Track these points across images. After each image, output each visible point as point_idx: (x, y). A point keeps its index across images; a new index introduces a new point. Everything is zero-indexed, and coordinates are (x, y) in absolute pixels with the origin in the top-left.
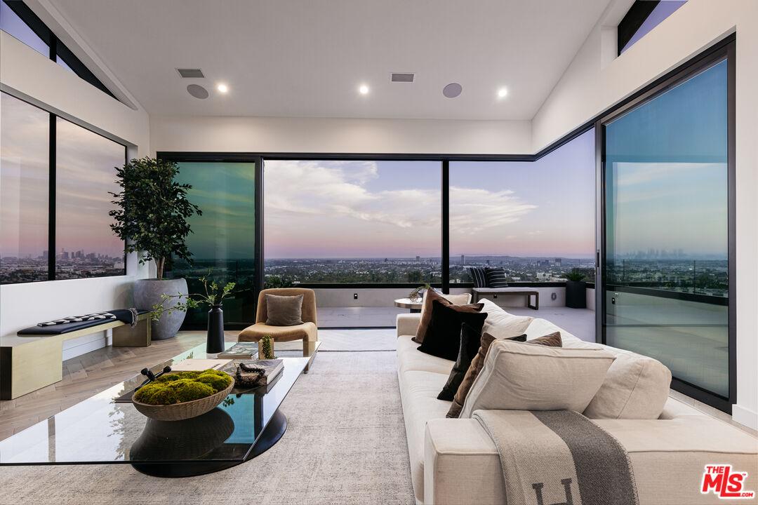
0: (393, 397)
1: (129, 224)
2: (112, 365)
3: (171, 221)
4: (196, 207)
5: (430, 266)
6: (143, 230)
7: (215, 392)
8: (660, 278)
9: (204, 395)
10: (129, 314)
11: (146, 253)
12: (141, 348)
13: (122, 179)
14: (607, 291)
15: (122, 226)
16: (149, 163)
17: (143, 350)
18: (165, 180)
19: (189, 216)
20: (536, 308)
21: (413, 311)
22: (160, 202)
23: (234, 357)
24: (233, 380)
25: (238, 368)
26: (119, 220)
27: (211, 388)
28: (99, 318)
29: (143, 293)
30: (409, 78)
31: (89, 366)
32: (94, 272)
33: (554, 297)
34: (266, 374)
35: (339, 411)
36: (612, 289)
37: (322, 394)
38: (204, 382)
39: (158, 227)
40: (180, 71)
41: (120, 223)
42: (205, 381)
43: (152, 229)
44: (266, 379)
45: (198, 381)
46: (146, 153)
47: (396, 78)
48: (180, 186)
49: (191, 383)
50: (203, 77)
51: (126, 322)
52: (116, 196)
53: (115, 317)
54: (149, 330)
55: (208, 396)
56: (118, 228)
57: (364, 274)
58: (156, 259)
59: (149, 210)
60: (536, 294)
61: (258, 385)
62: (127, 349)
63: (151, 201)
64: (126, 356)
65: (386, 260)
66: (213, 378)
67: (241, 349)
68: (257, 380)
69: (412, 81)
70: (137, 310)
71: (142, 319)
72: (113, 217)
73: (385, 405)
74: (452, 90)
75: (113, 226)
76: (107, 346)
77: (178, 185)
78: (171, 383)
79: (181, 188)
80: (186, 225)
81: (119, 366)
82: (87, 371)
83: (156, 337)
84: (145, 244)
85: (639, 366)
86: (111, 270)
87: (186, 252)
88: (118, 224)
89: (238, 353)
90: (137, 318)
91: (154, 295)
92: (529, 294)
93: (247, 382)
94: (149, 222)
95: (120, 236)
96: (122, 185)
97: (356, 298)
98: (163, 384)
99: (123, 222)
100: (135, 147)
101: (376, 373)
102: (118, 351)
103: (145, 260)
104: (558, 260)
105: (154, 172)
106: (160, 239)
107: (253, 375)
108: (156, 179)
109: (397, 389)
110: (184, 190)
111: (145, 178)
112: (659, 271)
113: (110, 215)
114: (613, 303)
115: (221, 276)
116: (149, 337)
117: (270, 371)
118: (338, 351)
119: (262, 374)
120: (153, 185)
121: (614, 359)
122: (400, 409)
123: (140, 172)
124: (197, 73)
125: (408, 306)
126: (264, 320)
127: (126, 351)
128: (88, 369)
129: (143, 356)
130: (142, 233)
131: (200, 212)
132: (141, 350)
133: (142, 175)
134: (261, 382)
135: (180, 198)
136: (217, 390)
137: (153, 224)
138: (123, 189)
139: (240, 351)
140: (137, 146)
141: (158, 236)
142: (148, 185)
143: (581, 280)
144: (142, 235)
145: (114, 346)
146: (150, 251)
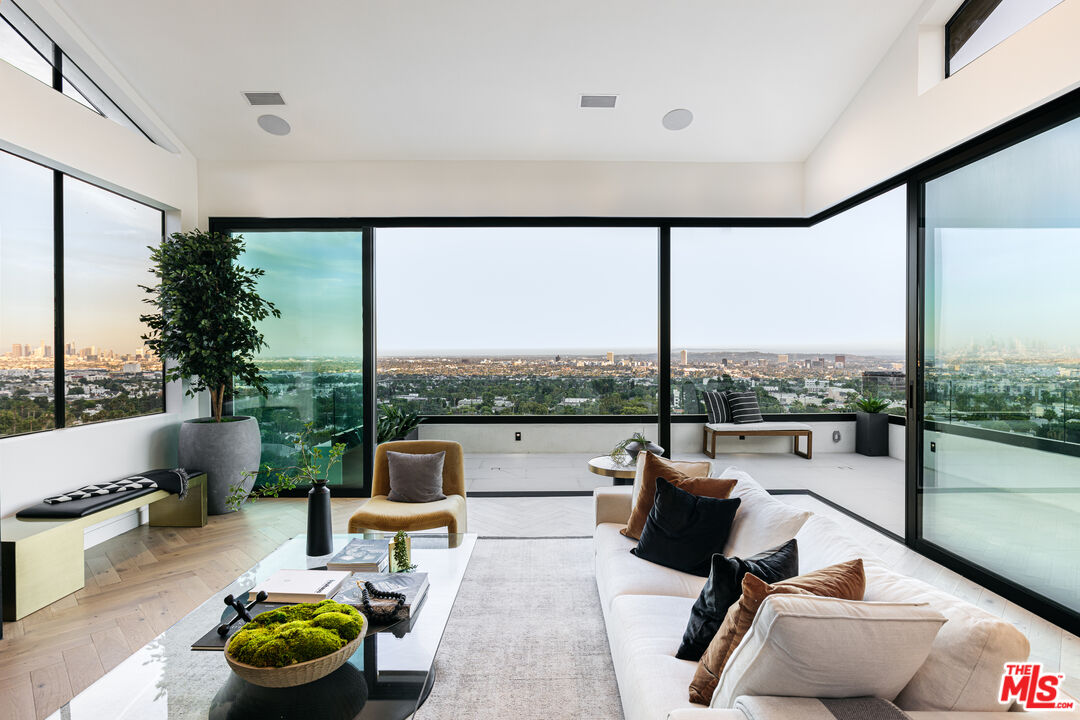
0: (592, 624)
1: (169, 334)
2: (153, 559)
3: (234, 330)
4: (271, 305)
5: (630, 369)
6: (192, 346)
7: (343, 644)
8: (1007, 388)
9: (328, 650)
10: (176, 478)
11: (195, 378)
12: (193, 530)
13: (158, 264)
14: (925, 431)
15: (158, 337)
16: (200, 239)
17: (196, 533)
18: (224, 263)
19: (261, 319)
20: (807, 456)
21: (619, 482)
22: (217, 298)
23: (354, 568)
24: (363, 618)
25: (364, 592)
26: (154, 327)
27: (337, 638)
28: (132, 488)
29: (194, 443)
30: (608, 102)
31: (121, 561)
32: (92, 379)
33: (836, 437)
34: (406, 603)
35: (512, 649)
36: (932, 427)
37: (481, 617)
38: (326, 627)
39: (215, 340)
40: (249, 96)
41: (156, 332)
42: (328, 625)
43: (206, 343)
44: (409, 610)
45: (316, 624)
46: (193, 221)
47: (587, 101)
48: (247, 272)
49: (308, 630)
50: (283, 103)
51: (171, 492)
52: (149, 291)
53: (155, 485)
54: (204, 500)
55: (334, 651)
56: (153, 342)
57: (521, 382)
58: (212, 388)
59: (201, 313)
60: (809, 434)
61: (397, 620)
62: (173, 532)
63: (204, 298)
64: (172, 545)
65: (558, 358)
66: (337, 620)
67: (359, 550)
68: (395, 613)
69: (613, 106)
70: (186, 471)
71: (195, 484)
72: (145, 324)
73: (582, 639)
74: (677, 119)
75: (145, 337)
76: (140, 526)
77: (242, 270)
78: (278, 627)
79: (249, 275)
80: (258, 335)
81: (162, 563)
82: (119, 571)
83: (214, 510)
84: (194, 366)
85: (983, 633)
86: (118, 375)
87: (257, 375)
88: (153, 334)
89: (357, 559)
90: (188, 484)
91: (212, 447)
92: (795, 434)
93: (381, 615)
94: (201, 332)
95: (156, 353)
96: (159, 275)
97: (518, 439)
98: (265, 630)
99: (160, 331)
100: (176, 211)
101: (563, 580)
102: (159, 534)
103: (196, 390)
104: (840, 358)
105: (207, 254)
106: (218, 358)
107: (387, 604)
108: (211, 265)
109: (597, 609)
110: (253, 278)
111: (195, 263)
112: (1005, 376)
113: (142, 320)
114: (933, 449)
115: (292, 385)
116: (204, 511)
117: (413, 597)
118: (499, 538)
119: (401, 603)
120: (207, 273)
121: (945, 622)
122: (604, 646)
123: (186, 253)
124: (275, 99)
125: (609, 473)
126: (384, 491)
127: (171, 535)
128: (119, 566)
129: (198, 545)
130: (190, 350)
131: (277, 313)
132: (194, 532)
133: (189, 258)
134: (401, 615)
135: (247, 291)
136: (346, 641)
137: (207, 334)
138: (160, 281)
139: (359, 555)
140: (179, 210)
141: (215, 353)
142: (199, 274)
143: (881, 412)
144: (192, 353)
145: (152, 525)
146: (204, 376)
